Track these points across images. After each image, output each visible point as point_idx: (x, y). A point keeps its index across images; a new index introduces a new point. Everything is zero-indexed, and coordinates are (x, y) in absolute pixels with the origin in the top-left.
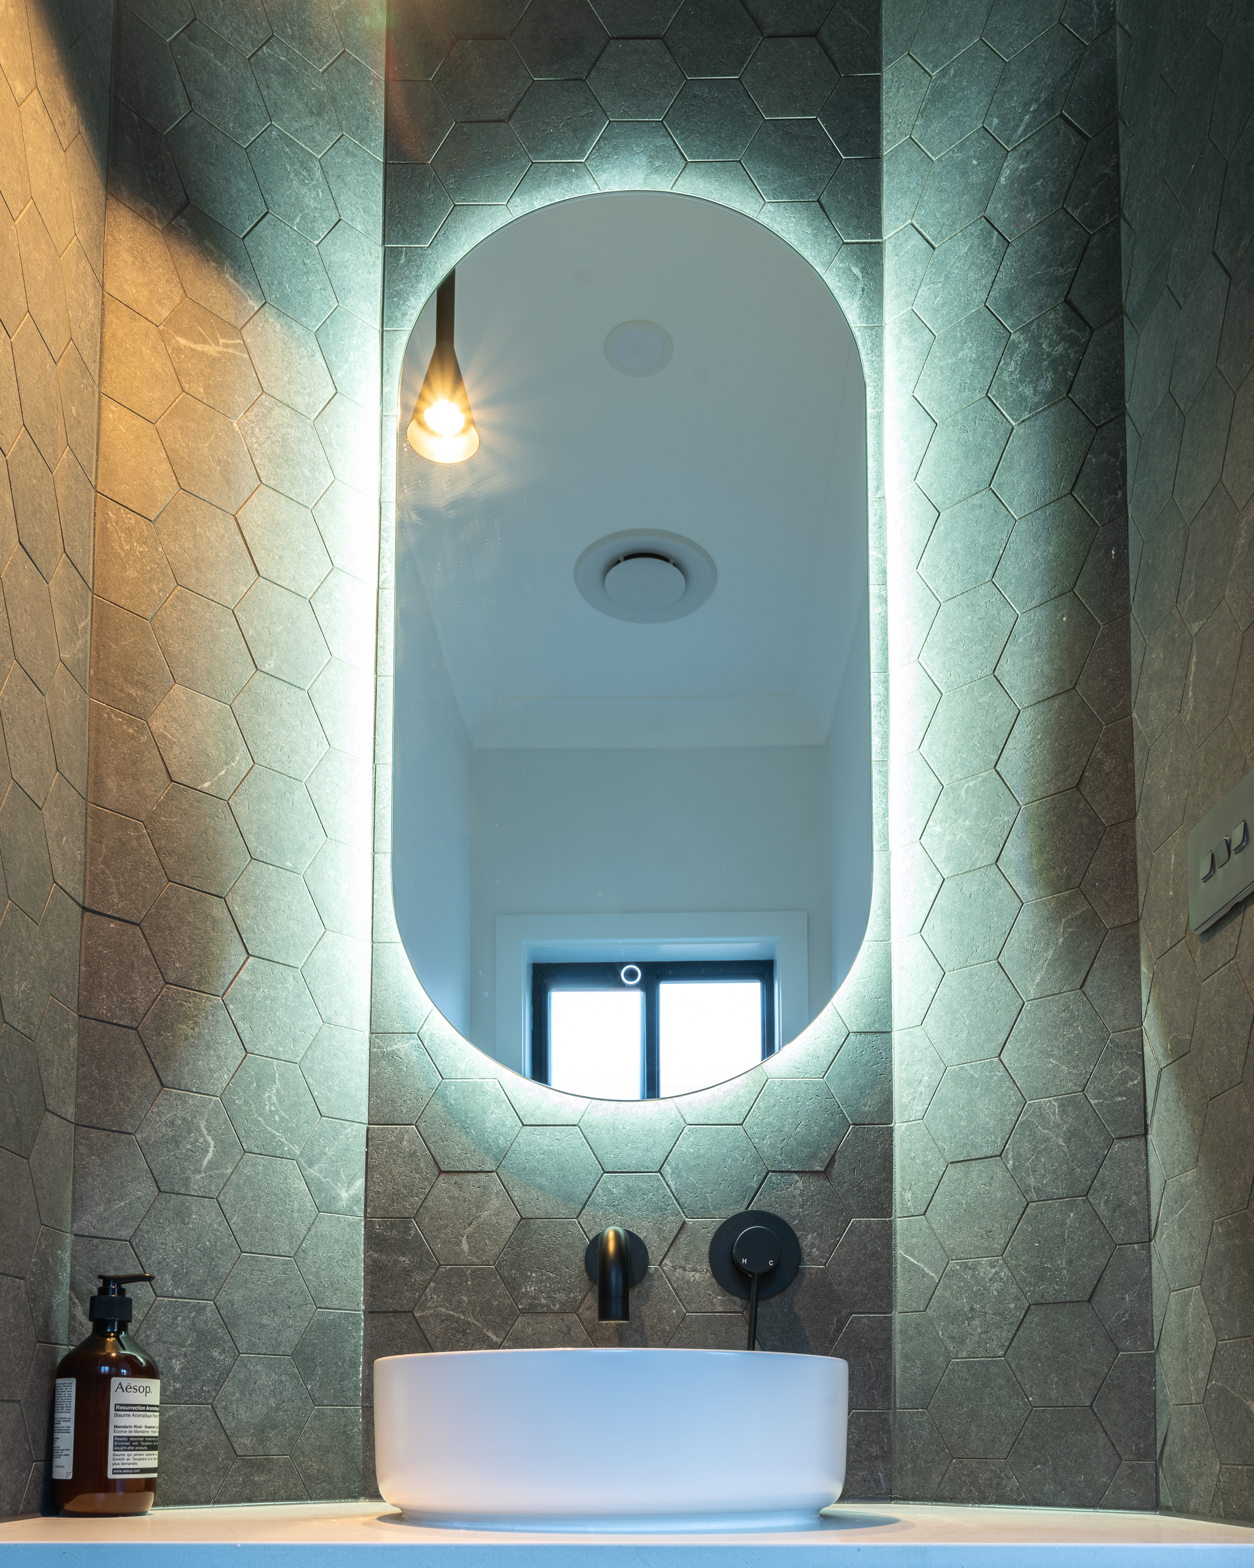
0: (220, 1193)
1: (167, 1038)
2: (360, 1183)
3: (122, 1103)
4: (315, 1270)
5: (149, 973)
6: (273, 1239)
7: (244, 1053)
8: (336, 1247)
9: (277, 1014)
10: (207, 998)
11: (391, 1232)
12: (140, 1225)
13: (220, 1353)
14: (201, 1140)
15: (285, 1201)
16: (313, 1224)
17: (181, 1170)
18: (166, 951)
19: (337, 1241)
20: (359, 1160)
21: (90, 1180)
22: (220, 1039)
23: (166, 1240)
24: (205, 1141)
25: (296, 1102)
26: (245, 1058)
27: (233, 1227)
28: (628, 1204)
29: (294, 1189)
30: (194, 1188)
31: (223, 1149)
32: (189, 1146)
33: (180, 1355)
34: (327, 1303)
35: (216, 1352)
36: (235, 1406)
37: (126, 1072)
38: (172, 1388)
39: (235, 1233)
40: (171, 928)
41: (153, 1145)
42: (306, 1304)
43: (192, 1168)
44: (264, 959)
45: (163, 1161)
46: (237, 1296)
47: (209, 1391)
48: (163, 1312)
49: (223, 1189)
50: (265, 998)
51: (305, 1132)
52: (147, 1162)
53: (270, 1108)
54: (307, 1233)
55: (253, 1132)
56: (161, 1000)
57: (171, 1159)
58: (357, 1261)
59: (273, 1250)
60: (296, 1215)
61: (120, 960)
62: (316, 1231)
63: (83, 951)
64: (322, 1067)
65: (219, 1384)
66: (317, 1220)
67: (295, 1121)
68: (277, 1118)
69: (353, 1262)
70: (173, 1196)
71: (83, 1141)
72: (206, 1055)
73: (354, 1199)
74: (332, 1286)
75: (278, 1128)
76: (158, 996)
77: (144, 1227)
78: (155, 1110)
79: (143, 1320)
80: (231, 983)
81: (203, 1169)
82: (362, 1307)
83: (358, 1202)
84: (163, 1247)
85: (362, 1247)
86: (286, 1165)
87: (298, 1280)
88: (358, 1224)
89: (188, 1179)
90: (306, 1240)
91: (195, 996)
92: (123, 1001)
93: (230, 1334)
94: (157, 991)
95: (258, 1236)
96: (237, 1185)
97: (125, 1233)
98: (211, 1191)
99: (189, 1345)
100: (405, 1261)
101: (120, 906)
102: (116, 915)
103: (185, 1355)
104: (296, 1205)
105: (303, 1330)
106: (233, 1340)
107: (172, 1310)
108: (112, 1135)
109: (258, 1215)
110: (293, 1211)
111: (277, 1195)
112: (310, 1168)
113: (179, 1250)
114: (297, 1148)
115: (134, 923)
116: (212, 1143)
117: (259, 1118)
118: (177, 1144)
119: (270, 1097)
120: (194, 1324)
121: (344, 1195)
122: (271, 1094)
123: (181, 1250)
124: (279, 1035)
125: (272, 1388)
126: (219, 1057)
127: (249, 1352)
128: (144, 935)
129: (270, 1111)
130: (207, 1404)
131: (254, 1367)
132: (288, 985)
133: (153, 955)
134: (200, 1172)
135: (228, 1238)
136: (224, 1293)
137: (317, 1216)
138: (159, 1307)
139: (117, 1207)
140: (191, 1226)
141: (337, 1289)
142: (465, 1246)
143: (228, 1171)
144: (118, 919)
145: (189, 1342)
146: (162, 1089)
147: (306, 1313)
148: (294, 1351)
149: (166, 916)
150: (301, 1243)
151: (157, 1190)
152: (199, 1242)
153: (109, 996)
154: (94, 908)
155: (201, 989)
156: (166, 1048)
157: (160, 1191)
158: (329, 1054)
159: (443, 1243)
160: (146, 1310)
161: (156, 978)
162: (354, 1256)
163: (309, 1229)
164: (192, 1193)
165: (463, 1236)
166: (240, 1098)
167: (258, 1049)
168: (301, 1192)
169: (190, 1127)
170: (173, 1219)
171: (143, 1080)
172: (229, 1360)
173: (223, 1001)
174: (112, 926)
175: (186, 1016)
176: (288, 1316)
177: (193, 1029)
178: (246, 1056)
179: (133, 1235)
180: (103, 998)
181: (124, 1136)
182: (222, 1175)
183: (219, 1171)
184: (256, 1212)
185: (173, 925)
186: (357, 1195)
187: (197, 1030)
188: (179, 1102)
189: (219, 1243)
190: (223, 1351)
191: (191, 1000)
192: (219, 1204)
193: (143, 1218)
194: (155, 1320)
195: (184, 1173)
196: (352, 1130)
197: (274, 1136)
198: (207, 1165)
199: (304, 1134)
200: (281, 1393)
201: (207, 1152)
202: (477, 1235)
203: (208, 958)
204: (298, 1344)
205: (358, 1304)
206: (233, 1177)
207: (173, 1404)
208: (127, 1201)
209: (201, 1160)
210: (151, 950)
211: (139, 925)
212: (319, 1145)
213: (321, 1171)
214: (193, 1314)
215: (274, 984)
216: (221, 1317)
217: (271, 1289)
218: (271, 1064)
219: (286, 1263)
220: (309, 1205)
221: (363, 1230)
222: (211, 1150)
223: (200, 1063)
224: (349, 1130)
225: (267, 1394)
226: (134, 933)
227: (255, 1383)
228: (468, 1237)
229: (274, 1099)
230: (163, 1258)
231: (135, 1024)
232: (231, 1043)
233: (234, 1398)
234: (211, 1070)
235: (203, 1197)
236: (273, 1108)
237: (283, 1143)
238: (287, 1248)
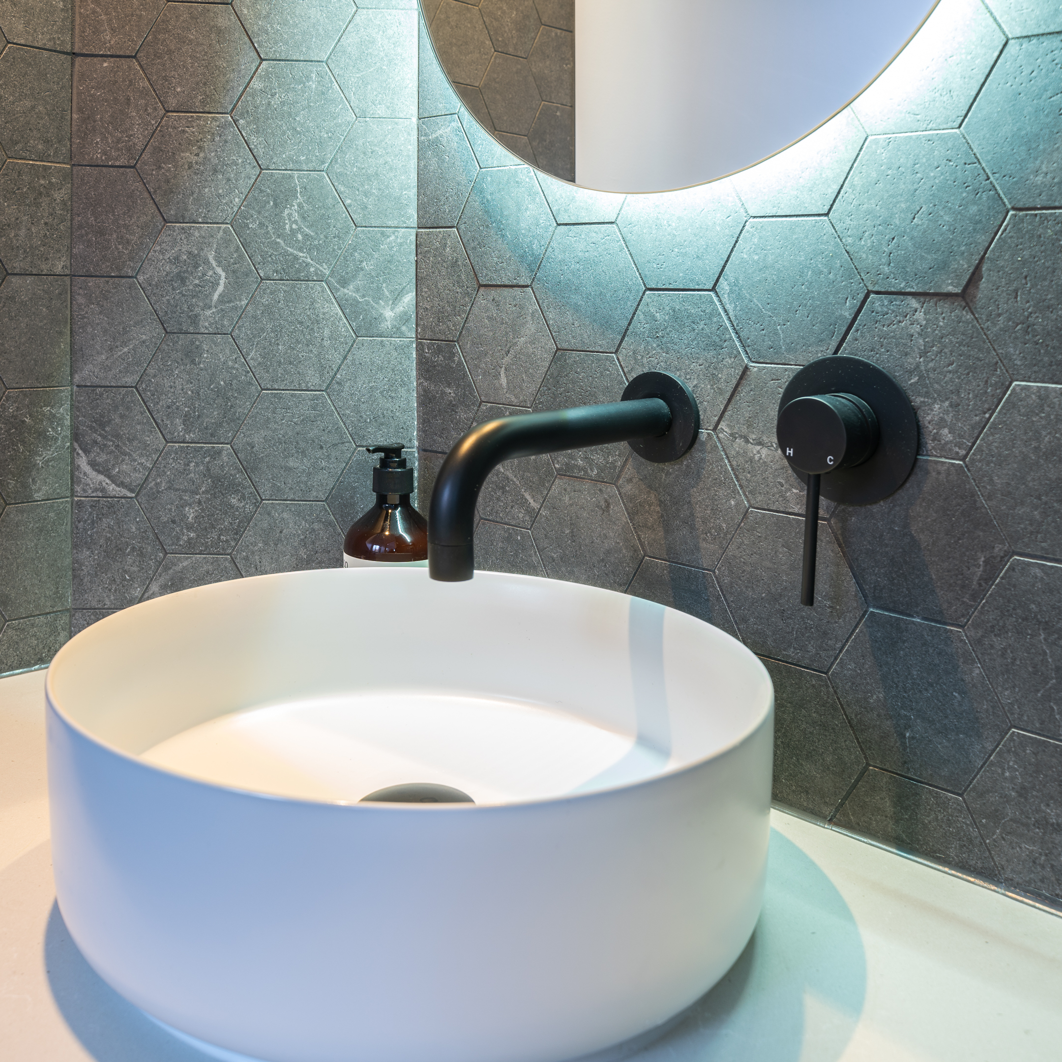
0: (234, 327)
1: (169, 170)
2: (409, 298)
3: (120, 247)
4: (353, 404)
5: (146, 105)
6: (299, 373)
7: (258, 170)
8: (380, 376)
9: (298, 119)
10: (213, 118)
11: (438, 357)
12: (146, 369)
13: (239, 500)
14: (210, 273)
15: (312, 329)
16: (349, 351)
17: (188, 308)
18: (165, 78)
19: (381, 369)
20: (407, 271)
21: (89, 329)
22: (229, 160)
23: (174, 383)
24: (215, 273)
25: (324, 215)
26: (259, 175)
27: (252, 363)
28: (674, 335)
29: (324, 314)
30: (204, 325)
31: (237, 279)
32: (197, 282)
33: (194, 502)
34: (370, 441)
35: (234, 498)
36: (257, 557)
37: (124, 214)
38: (185, 538)
39: (253, 369)
40: (170, 52)
41: (157, 286)
42: (343, 443)
43: (201, 304)
44: (279, 60)
45: (168, 300)
46: (257, 439)
47: (227, 540)
48: (173, 459)
49: (237, 322)
50: (283, 103)
51: (336, 247)
52: (151, 304)
53: (291, 227)
54: (342, 362)
55: (270, 256)
56: (160, 131)
57: (177, 297)
58: (408, 390)
59: (300, 384)
60: (326, 343)
61: (115, 98)
62: (354, 360)
63: (75, 98)
64: (355, 169)
65: (238, 533)
66: (355, 346)
67: (322, 236)
68: (300, 237)
69: (402, 391)
70: (182, 336)
71: (81, 291)
72: (213, 180)
73: (403, 319)
74: (376, 421)
75: (301, 247)
76: (157, 127)
77: (151, 371)
78: (158, 248)
79: (153, 467)
80: (241, 96)
81: (213, 304)
82: (416, 443)
83: (407, 320)
84: (172, 390)
85: (414, 373)
86: (312, 289)
87: (332, 415)
88: (408, 347)
89: (196, 316)
90: (340, 371)
91: (199, 118)
92: (119, 141)
93: (250, 479)
94: (156, 122)
95: (280, 371)
96: (254, 317)
97: (129, 380)
98: (223, 326)
99: (203, 492)
100: (450, 393)
101: (112, 42)
102: (109, 53)
103: (200, 503)
104: (327, 332)
105: (339, 472)
106: (253, 485)
107: (184, 455)
108: (111, 281)
109: (280, 347)
110: (323, 339)
111: (302, 322)
112: (344, 287)
113: (190, 393)
114: (325, 267)
115: (129, 57)
116: (223, 274)
117: (278, 240)
118: (183, 281)
119: (290, 215)
120: (208, 470)
121: (389, 314)
122: (292, 212)
123: (192, 392)
124: (300, 142)
125: (302, 537)
126: (229, 180)
127: (274, 497)
128: (141, 66)
129: (291, 230)
130: (225, 555)
131: (279, 515)
132: (311, 83)
133: (151, 85)
134: (210, 307)
135: (245, 376)
136: (242, 435)
137: (354, 341)
138: (169, 453)
139: (119, 353)
140: (202, 366)
141: (382, 424)
142: (504, 381)
143: (243, 303)
144: (112, 56)
145: (203, 489)
146: (164, 225)
147: (343, 452)
148: (328, 496)
149: (164, 40)
150: (336, 374)
151: (163, 331)
152: (212, 382)
153: (104, 138)
154: (85, 51)
155: (206, 109)
156: (168, 181)
157: (167, 332)
158: (364, 153)
159: (484, 374)
160: (155, 457)
161: (155, 109)
162: (403, 384)
163: (345, 358)
164: (202, 330)
165: (501, 367)
166: (254, 221)
167: (274, 163)
168: (333, 316)
169: (196, 260)
170: (182, 360)
171: (143, 219)
172: (249, 508)
173: (232, 117)
174: (105, 65)
175: (190, 143)
176: (320, 457)
177: (197, 155)
178: (260, 173)
179: (139, 381)
180: (97, 142)
181: (124, 280)
182: (235, 308)
183: (232, 304)
184: (278, 344)
185: (173, 47)
186: (405, 313)
187: (202, 155)
188: (183, 236)
189: (235, 381)
190: (243, 497)
191: (195, 124)
192: (234, 339)
193: (150, 362)
194: (165, 467)
195: (191, 311)
196: (397, 237)
197: (296, 258)
198: (218, 299)
199: (334, 250)
200: (313, 543)
201: (218, 284)
202: (514, 367)
203: (213, 74)
204: (333, 489)
205: (410, 440)
206: (249, 308)
207: (187, 554)
208: (131, 347)
209: (211, 294)
210: (149, 80)
211: (135, 57)
212: (354, 260)
213: (357, 290)
214: (207, 459)
215: (292, 86)
216: (240, 461)
217: (298, 428)
218: (291, 177)
219: (317, 398)
220: (344, 328)
221: (414, 353)
222: (222, 282)
223: (206, 190)
224: (391, 238)
225: (296, 544)
226: (129, 67)
227: (281, 532)
228: (506, 369)
229: (296, 216)
230: (172, 402)
231: (133, 162)
232: (243, 162)
233: (256, 548)
234: (219, 196)
235: (215, 334)
236: (294, 226)
237: (308, 264)
238: (317, 381)
